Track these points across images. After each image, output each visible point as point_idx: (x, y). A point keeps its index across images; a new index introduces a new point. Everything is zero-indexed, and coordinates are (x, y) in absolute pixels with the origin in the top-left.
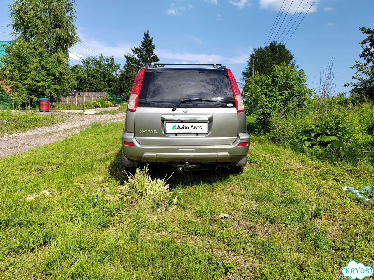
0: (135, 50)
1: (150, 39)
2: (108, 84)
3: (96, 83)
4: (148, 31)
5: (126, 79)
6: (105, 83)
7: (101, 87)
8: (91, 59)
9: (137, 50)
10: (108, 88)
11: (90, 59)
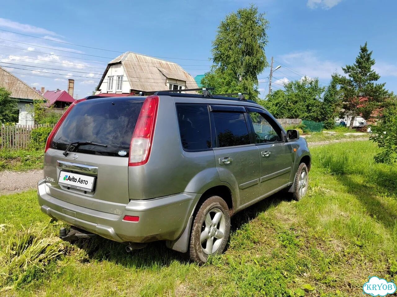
0: (346, 69)
1: (368, 53)
2: (308, 108)
3: (294, 108)
4: (366, 45)
5: (328, 103)
6: (304, 108)
7: (299, 113)
8: (294, 82)
9: (349, 68)
10: (306, 114)
11: (292, 83)
